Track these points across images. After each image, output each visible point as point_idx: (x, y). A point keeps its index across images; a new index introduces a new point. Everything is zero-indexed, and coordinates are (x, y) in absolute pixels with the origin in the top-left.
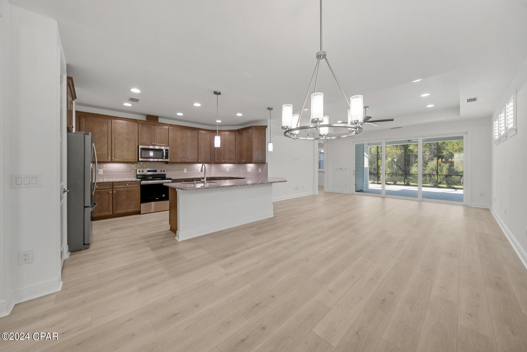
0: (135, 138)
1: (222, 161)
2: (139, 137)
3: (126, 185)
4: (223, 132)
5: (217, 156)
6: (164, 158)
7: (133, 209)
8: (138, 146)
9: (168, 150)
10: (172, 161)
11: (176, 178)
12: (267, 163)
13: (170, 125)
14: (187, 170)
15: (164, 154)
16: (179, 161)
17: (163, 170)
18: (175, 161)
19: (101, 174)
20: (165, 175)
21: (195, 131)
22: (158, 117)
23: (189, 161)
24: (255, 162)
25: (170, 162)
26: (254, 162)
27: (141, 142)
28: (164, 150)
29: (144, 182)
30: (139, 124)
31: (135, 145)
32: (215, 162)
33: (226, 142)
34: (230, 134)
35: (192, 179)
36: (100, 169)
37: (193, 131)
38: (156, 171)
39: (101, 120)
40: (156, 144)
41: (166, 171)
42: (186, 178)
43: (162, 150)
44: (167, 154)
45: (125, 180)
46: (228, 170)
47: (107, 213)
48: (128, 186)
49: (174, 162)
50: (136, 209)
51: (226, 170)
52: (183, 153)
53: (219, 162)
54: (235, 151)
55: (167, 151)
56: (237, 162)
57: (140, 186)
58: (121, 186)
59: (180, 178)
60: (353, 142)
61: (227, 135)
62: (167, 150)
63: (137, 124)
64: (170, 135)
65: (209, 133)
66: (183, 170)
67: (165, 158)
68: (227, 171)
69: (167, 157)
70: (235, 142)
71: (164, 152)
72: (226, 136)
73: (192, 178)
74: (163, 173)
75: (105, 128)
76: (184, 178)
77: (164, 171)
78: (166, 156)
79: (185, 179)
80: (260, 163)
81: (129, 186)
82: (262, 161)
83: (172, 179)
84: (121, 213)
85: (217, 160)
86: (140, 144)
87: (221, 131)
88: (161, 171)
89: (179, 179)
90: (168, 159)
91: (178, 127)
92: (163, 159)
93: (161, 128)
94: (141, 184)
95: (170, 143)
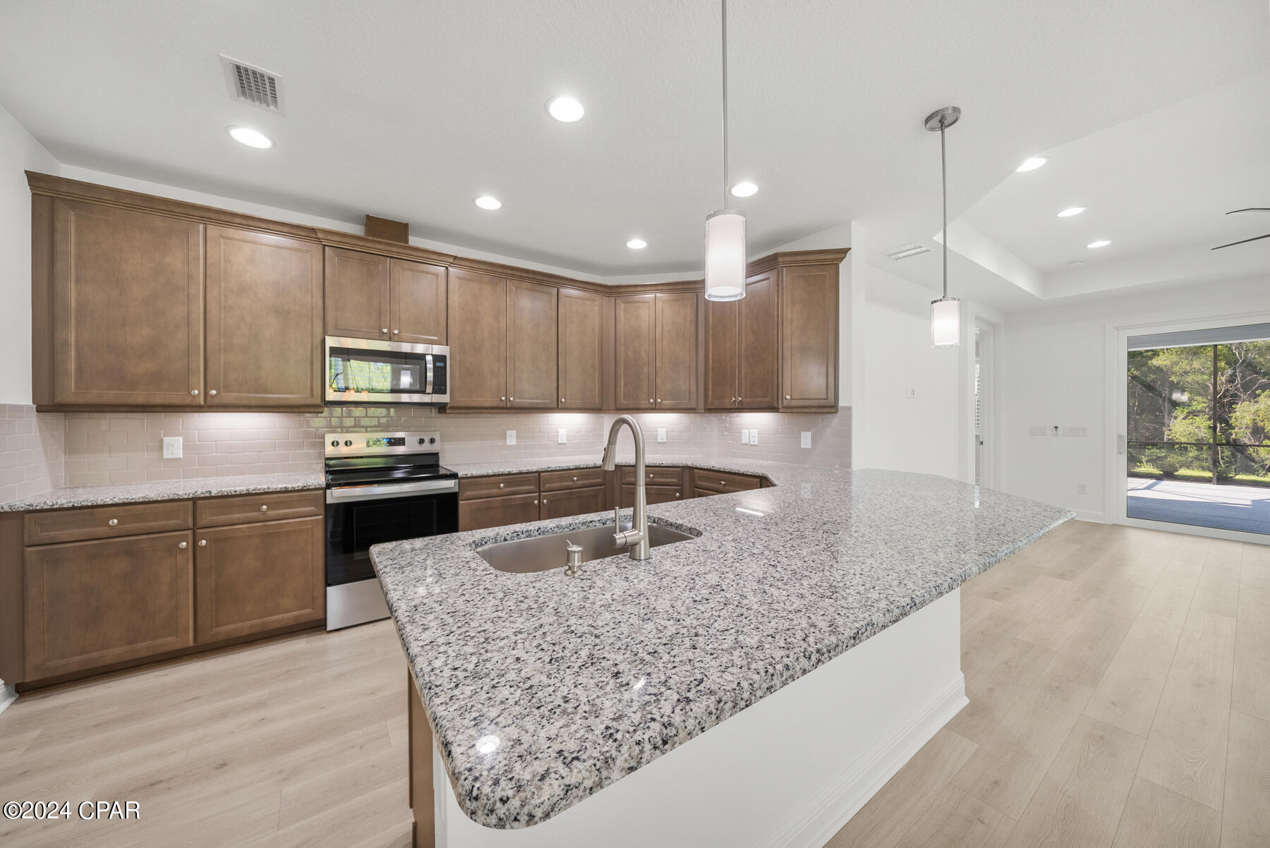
0: (312, 309)
1: (643, 403)
2: (328, 303)
3: (260, 510)
4: (646, 292)
5: (625, 385)
6: (429, 389)
7: (292, 611)
8: (324, 341)
9: (445, 357)
10: (462, 401)
11: (475, 472)
12: (849, 409)
13: (451, 260)
14: (518, 438)
15: (430, 375)
16: (487, 401)
17: (427, 439)
18: (473, 404)
19: (177, 457)
20: (436, 455)
21: (545, 289)
22: (407, 225)
23: (527, 401)
24: (794, 403)
25: (452, 408)
26: (785, 403)
27: (336, 325)
28: (429, 358)
29: (339, 495)
30: (327, 248)
31: (312, 335)
32: (618, 406)
33: (659, 330)
34: (674, 300)
35: (537, 472)
36: (169, 436)
37: (538, 288)
38: (401, 442)
39: (157, 221)
40: (396, 332)
41: (442, 440)
42: (515, 470)
43: (422, 357)
44: (440, 372)
45: (251, 488)
46: (662, 435)
47: (171, 643)
48: (269, 513)
49: (467, 405)
50: (306, 613)
51: (656, 437)
52: (502, 370)
53: (632, 407)
54: (693, 364)
55: (440, 361)
56: (701, 405)
57: (322, 511)
58: (236, 516)
59: (490, 472)
60: (1115, 328)
61: (663, 301)
62: (439, 359)
63: (321, 247)
64: (455, 299)
65: (597, 297)
66: (504, 437)
67: (434, 392)
68: (659, 441)
69: (440, 387)
70: (693, 328)
71: (430, 366)
72: (659, 305)
73: (535, 468)
74: (426, 448)
75: (175, 260)
76: (506, 470)
77: (432, 441)
78: (435, 384)
79: (509, 474)
80: (814, 410)
81: (272, 513)
82: (822, 403)
83: (460, 475)
84: (238, 634)
85: (624, 400)
86: (330, 328)
87: (640, 289)
88: (422, 441)
89: (488, 476)
90: (445, 392)
91: (484, 267)
92: (424, 392)
93: (418, 271)
94: (329, 501)
95: (454, 329)
